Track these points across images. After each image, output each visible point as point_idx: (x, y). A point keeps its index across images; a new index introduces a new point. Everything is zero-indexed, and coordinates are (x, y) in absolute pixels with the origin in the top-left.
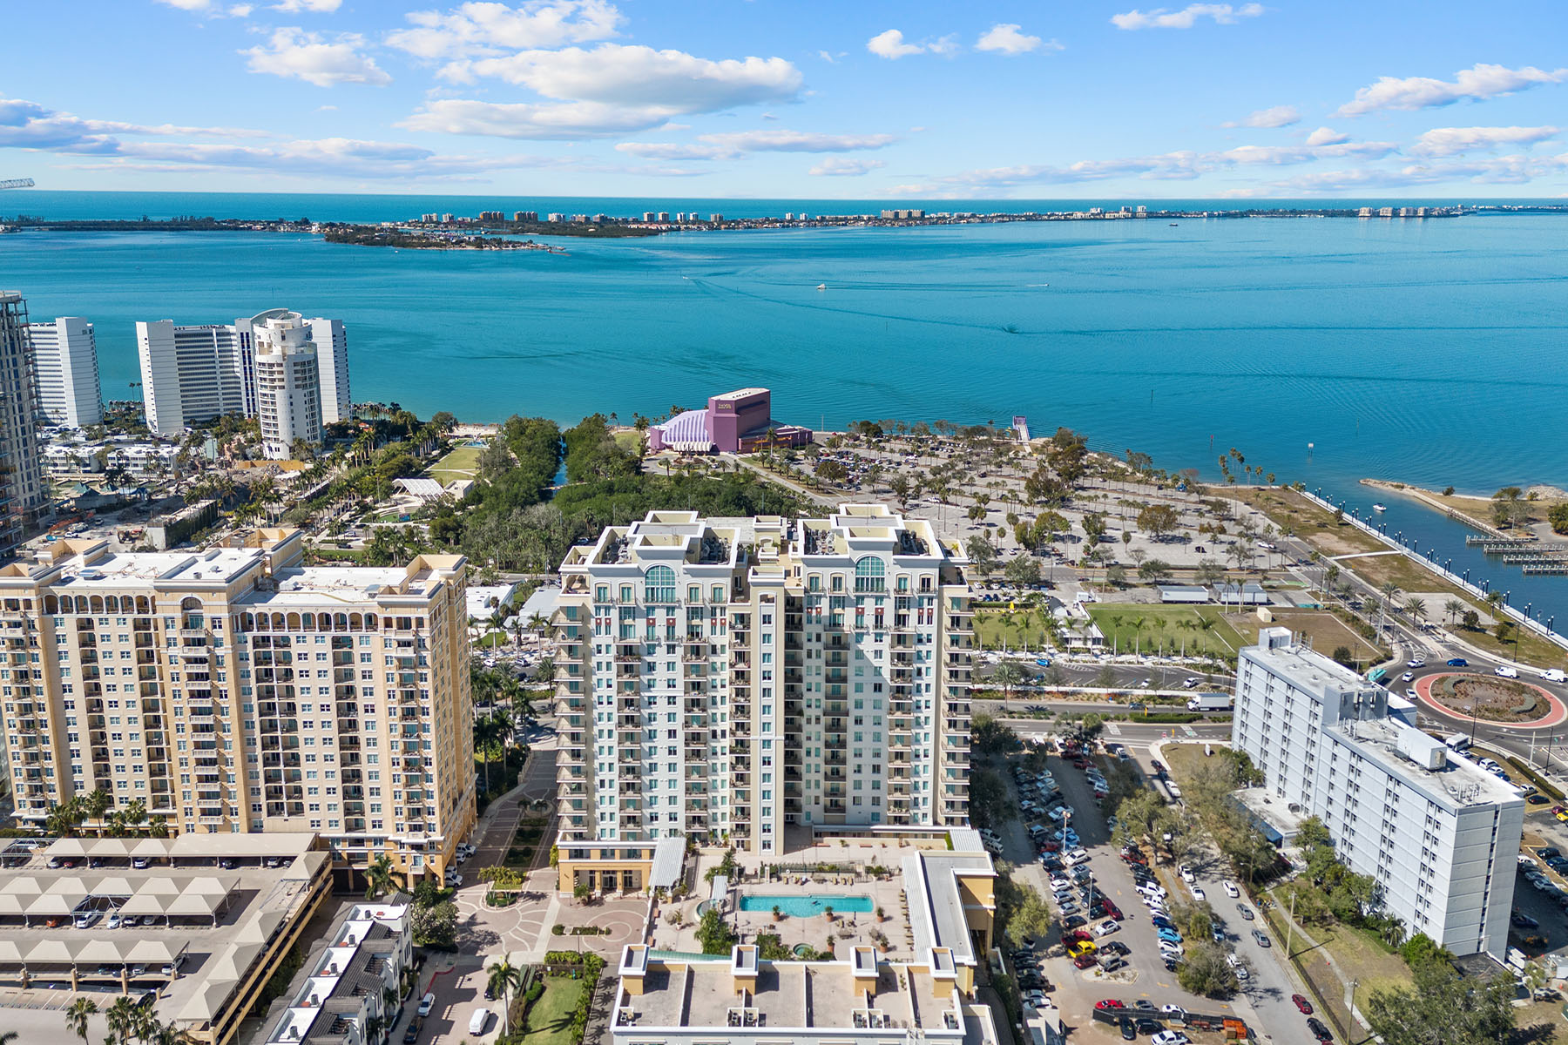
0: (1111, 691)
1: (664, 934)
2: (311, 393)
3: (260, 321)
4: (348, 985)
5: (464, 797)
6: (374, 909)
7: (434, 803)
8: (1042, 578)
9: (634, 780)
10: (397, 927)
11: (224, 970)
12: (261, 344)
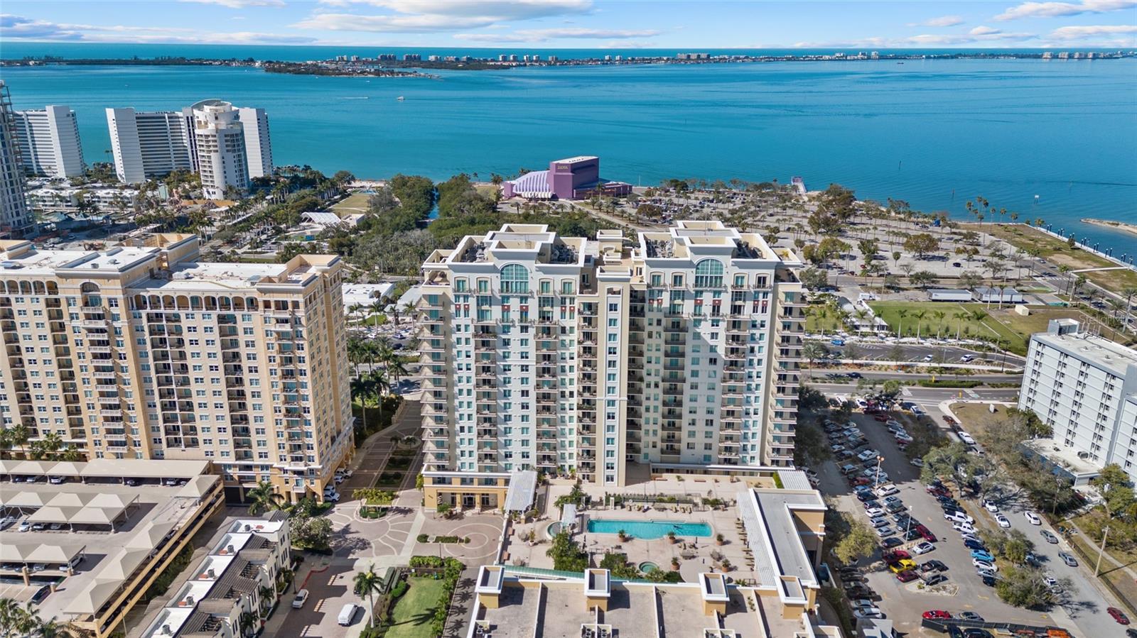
0: (899, 363)
1: (518, 550)
2: (239, 156)
3: (199, 107)
4: (224, 588)
5: (342, 435)
6: (253, 524)
7: (313, 441)
8: (829, 283)
9: (490, 426)
10: (274, 538)
11: (113, 572)
12: (199, 122)
